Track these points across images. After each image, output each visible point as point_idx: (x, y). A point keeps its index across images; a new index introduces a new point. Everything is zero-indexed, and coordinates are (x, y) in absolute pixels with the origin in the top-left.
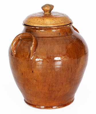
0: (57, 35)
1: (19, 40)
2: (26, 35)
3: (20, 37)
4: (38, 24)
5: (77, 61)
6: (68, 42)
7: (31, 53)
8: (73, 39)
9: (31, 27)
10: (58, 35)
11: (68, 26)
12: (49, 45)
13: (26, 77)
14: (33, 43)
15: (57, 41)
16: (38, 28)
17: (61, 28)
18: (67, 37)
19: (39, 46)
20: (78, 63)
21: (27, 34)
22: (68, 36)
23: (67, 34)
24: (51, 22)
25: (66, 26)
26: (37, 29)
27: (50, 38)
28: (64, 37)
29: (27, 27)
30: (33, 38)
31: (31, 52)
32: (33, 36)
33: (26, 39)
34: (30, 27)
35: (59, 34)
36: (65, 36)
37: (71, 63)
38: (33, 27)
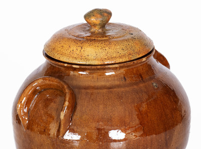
0: (118, 83)
1: (35, 92)
2: (51, 83)
3: (37, 86)
5: (166, 140)
6: (145, 97)
7: (62, 125)
8: (155, 89)
9: (62, 64)
10: (122, 82)
11: (144, 59)
12: (101, 106)
14: (67, 103)
15: (120, 97)
16: (78, 67)
17: (128, 67)
18: (141, 85)
19: (79, 108)
20: (166, 144)
21: (52, 81)
22: (144, 82)
23: (142, 79)
24: (98, 54)
25: (139, 61)
26: (75, 69)
27: (105, 91)
28: (135, 87)
29: (53, 62)
30: (67, 91)
31: (62, 123)
32: (65, 87)
33: (51, 90)
34: (60, 63)
35: (123, 80)
36: (136, 84)
37: (151, 147)
38: (66, 65)
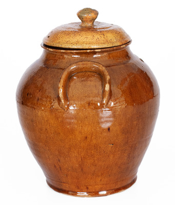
4: (97, 43)
13: (94, 141)
